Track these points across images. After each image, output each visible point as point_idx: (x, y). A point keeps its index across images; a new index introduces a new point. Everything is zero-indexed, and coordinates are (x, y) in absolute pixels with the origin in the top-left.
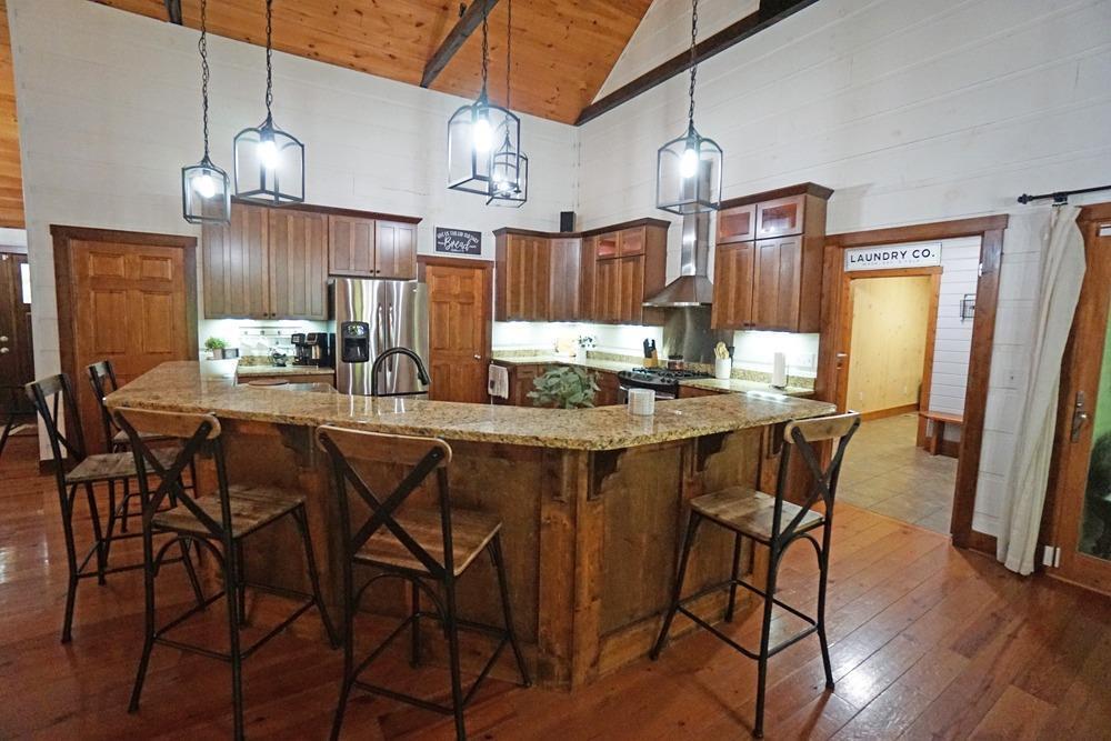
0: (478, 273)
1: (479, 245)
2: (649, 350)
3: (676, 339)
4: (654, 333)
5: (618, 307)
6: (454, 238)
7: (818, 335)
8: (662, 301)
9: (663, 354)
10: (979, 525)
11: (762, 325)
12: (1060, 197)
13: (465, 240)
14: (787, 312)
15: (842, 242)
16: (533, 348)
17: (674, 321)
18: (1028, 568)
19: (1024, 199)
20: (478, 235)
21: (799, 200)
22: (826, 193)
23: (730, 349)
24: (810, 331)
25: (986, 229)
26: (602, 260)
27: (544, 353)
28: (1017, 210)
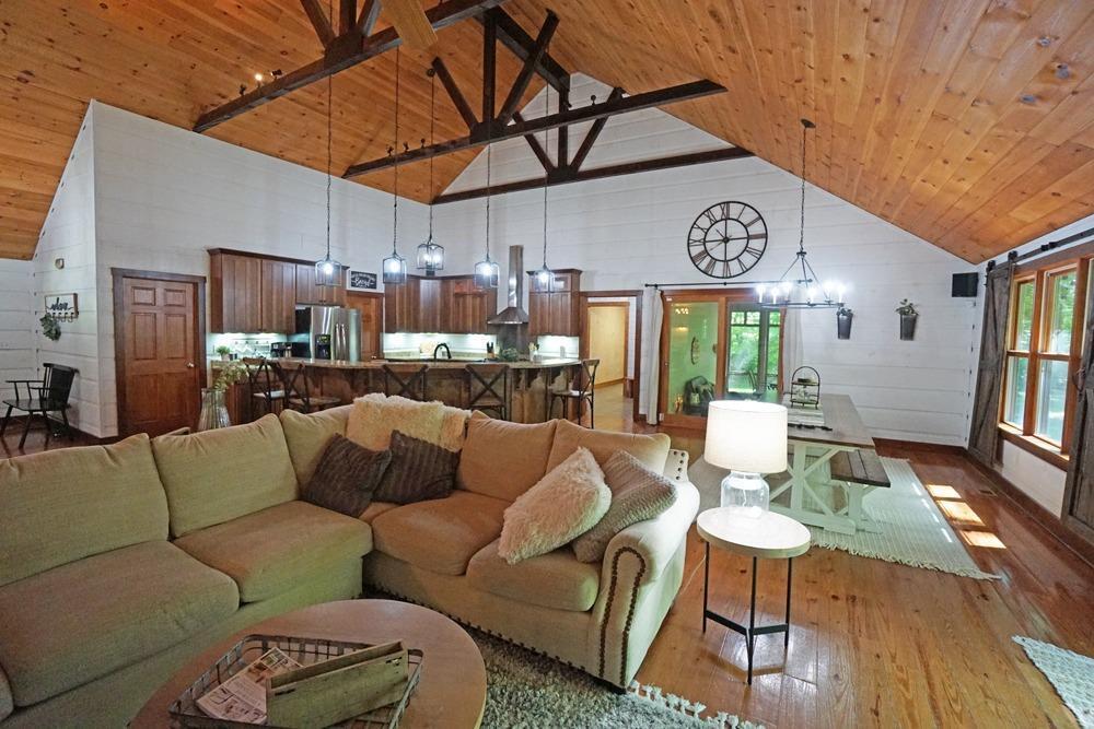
0: (373, 300)
1: (375, 282)
2: (490, 349)
3: (504, 342)
4: (491, 339)
5: (470, 323)
6: (361, 278)
7: (578, 338)
8: (496, 321)
9: (496, 351)
10: (641, 412)
11: (553, 333)
12: (656, 286)
13: (367, 279)
14: (566, 327)
15: (586, 295)
16: (408, 350)
17: (502, 331)
18: (655, 422)
19: (647, 285)
20: (375, 276)
21: (569, 276)
22: (580, 272)
23: (538, 346)
24: (575, 336)
25: (636, 293)
26: (457, 295)
27: (414, 354)
28: (645, 288)
